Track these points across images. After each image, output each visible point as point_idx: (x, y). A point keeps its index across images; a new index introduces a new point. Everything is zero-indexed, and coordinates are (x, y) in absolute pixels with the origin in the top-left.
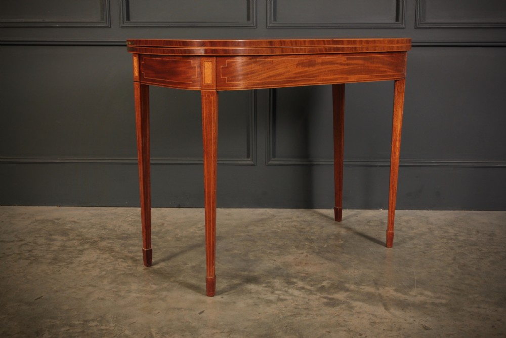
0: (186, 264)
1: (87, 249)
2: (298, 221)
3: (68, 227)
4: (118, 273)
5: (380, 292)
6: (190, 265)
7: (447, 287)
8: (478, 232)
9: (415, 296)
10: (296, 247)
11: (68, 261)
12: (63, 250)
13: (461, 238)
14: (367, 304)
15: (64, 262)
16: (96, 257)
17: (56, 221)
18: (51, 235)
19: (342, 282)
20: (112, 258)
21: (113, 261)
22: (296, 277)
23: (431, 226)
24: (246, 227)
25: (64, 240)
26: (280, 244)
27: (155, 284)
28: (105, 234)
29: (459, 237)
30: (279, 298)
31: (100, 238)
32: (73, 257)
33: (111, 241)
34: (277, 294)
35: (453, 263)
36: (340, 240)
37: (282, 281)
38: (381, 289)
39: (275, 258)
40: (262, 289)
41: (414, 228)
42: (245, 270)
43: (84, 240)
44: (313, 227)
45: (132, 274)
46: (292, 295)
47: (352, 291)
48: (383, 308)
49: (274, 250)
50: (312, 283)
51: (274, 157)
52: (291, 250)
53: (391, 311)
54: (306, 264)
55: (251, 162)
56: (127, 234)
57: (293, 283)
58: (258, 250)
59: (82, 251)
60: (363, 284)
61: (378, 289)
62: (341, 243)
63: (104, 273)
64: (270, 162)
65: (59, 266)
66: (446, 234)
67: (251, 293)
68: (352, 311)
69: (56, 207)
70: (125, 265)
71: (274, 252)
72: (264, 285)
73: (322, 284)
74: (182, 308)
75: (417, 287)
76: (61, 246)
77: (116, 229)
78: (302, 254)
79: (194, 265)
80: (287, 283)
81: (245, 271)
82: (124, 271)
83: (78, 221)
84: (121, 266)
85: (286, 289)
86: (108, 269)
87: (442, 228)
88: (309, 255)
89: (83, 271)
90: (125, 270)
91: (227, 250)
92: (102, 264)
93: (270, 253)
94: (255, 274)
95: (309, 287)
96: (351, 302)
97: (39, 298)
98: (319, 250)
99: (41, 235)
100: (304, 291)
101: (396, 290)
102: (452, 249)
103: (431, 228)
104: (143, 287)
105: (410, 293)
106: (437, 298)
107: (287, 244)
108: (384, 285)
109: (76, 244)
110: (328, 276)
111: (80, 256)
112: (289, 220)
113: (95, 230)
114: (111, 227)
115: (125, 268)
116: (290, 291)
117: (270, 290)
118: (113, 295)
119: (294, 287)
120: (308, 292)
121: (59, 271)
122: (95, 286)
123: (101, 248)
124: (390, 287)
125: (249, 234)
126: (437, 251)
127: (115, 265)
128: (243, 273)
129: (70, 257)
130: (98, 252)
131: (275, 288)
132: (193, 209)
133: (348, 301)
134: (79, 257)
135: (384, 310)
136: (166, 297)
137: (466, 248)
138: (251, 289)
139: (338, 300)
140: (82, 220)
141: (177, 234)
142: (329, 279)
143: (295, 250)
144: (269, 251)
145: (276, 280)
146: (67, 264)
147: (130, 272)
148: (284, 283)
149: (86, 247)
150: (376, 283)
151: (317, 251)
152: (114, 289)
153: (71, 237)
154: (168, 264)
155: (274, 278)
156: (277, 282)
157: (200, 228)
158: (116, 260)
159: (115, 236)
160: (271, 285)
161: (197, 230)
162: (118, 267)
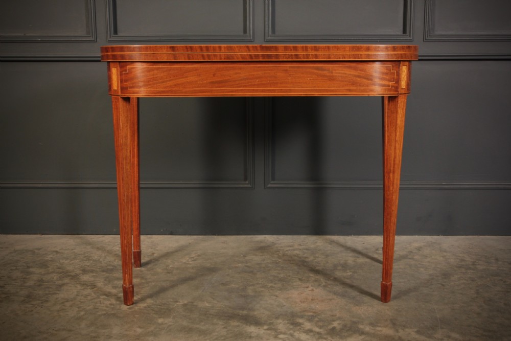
0: (177, 302)
1: (67, 284)
2: (300, 249)
3: (48, 258)
4: (99, 313)
5: (400, 334)
6: (181, 302)
7: (476, 327)
8: (497, 260)
10: (300, 279)
11: (43, 298)
12: (40, 285)
13: (480, 267)
15: (39, 300)
16: (75, 294)
17: (36, 251)
18: (28, 267)
19: (354, 323)
20: (93, 294)
21: (95, 299)
22: (302, 317)
23: (445, 254)
24: (244, 256)
25: (43, 273)
26: (282, 276)
27: (139, 327)
28: (88, 266)
29: (478, 266)
31: (82, 270)
32: (49, 294)
33: (94, 274)
34: (281, 339)
35: (477, 297)
36: (348, 271)
37: (287, 322)
38: (400, 330)
39: (277, 294)
40: (264, 333)
41: (427, 256)
42: (243, 309)
43: (65, 274)
44: (317, 255)
45: (114, 315)
47: (367, 334)
49: (275, 284)
50: (320, 324)
51: (273, 179)
52: (295, 284)
54: (312, 300)
55: (249, 186)
56: (113, 266)
57: (298, 324)
58: (258, 284)
59: (61, 286)
60: (379, 325)
61: (397, 331)
62: (349, 274)
63: (82, 313)
64: (269, 185)
65: (32, 304)
66: (463, 263)
67: (250, 337)
69: (38, 235)
70: (108, 303)
71: (276, 286)
72: (266, 327)
73: (333, 326)
75: (442, 328)
76: (39, 281)
77: (101, 260)
78: (307, 287)
79: (186, 302)
80: (292, 324)
81: (243, 310)
82: (105, 310)
83: (61, 251)
84: (102, 305)
85: (291, 332)
86: (88, 308)
87: (457, 256)
88: (315, 289)
89: (58, 311)
90: (107, 309)
91: (223, 284)
92: (82, 302)
93: (271, 287)
94: (256, 313)
95: (317, 330)
99: (18, 268)
100: (312, 334)
101: (418, 332)
102: (473, 280)
103: (445, 256)
104: (126, 330)
105: (436, 336)
107: (289, 276)
108: (404, 326)
109: (55, 278)
110: (338, 315)
111: (58, 292)
112: (291, 248)
113: (78, 261)
114: (96, 257)
115: (107, 307)
116: (296, 334)
117: (273, 333)
119: (300, 329)
120: (317, 336)
121: (32, 311)
122: (70, 331)
123: (82, 283)
124: (411, 328)
125: (248, 265)
126: (457, 283)
127: (96, 303)
128: (241, 312)
129: (47, 294)
130: (79, 287)
131: (279, 331)
132: (187, 236)
134: (56, 294)
137: (488, 279)
138: (251, 333)
140: (65, 250)
141: (168, 266)
142: (340, 318)
143: (300, 283)
144: (270, 285)
145: (280, 321)
146: (42, 303)
147: (113, 312)
148: (288, 325)
149: (66, 281)
150: (394, 323)
151: (324, 284)
152: (91, 334)
153: (50, 270)
154: (156, 302)
155: (277, 318)
156: (281, 323)
157: (193, 258)
158: (98, 297)
159: (99, 269)
160: (273, 327)
161: (190, 260)
162: (99, 306)
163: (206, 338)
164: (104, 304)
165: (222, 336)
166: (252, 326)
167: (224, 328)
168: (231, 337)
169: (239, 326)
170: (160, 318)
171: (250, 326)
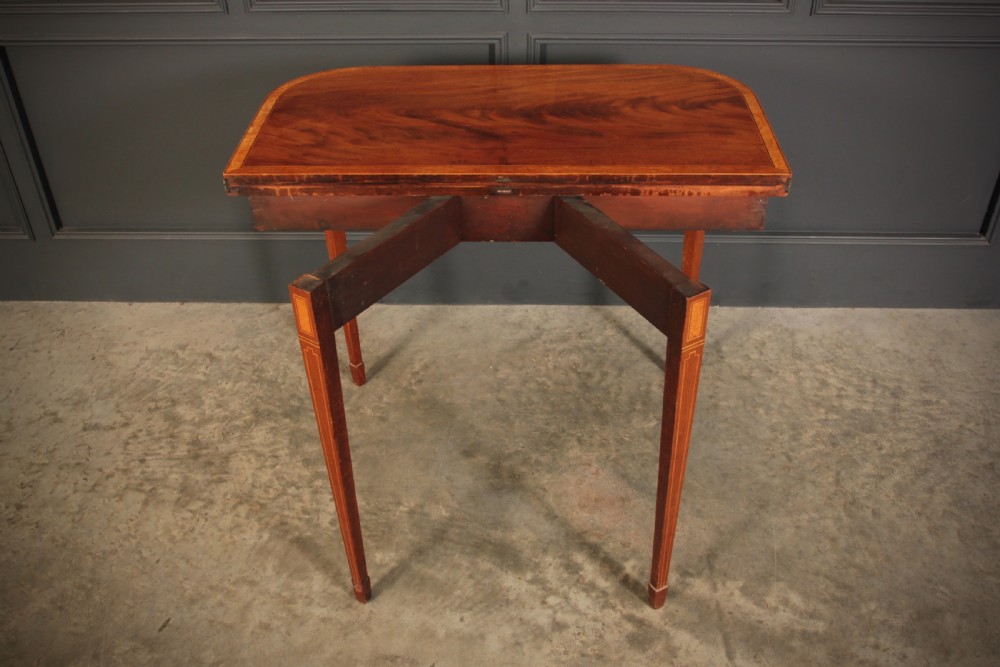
0: (399, 504)
1: (235, 452)
2: (580, 349)
3: (200, 374)
5: (717, 595)
6: (405, 506)
9: (776, 609)
10: (579, 442)
11: (206, 494)
12: (196, 457)
14: (698, 637)
15: (199, 499)
16: (250, 481)
17: (180, 353)
20: (276, 483)
21: (280, 495)
22: (582, 548)
24: (495, 369)
25: (197, 419)
28: (262, 399)
29: (845, 402)
30: (554, 619)
31: (254, 412)
32: (213, 482)
33: (273, 424)
34: (550, 607)
35: (835, 494)
37: (559, 561)
38: (719, 586)
39: (545, 482)
40: (526, 590)
42: (495, 525)
46: (575, 610)
47: (672, 594)
48: (723, 654)
49: (543, 453)
50: (608, 568)
52: (571, 453)
53: (736, 661)
54: (596, 500)
56: (299, 399)
57: (576, 569)
59: (226, 458)
61: (714, 588)
63: (266, 536)
65: (191, 511)
67: (508, 602)
68: (672, 663)
69: (178, 305)
70: (299, 506)
71: (543, 459)
72: (529, 576)
73: (625, 573)
74: (397, 657)
75: (779, 580)
76: (193, 443)
77: (279, 380)
78: (590, 465)
79: (412, 505)
80: (567, 567)
81: (496, 529)
82: (297, 528)
83: (216, 354)
84: (292, 514)
85: (566, 588)
86: (272, 523)
88: (600, 471)
89: (231, 530)
90: (300, 524)
92: (262, 506)
93: (536, 461)
94: (514, 537)
95: (602, 583)
96: (672, 631)
97: (164, 626)
98: (617, 451)
99: (159, 404)
100: (594, 595)
101: (744, 590)
105: (768, 600)
106: (812, 615)
107: (563, 431)
108: (725, 575)
109: (216, 434)
110: (634, 544)
111: (224, 476)
112: (565, 346)
113: (245, 384)
114: (271, 373)
115: (300, 519)
116: (573, 596)
117: (540, 592)
118: (284, 615)
119: (578, 581)
120: (601, 601)
121: (194, 529)
122: (253, 583)
123: (257, 450)
124: (735, 579)
125: (500, 396)
127: (283, 508)
128: (492, 532)
129: (209, 482)
130: (254, 461)
131: (549, 585)
132: (405, 307)
133: (666, 628)
134: (222, 481)
135: (726, 660)
136: (369, 619)
137: (857, 441)
138: (508, 589)
139: (650, 626)
140: (223, 350)
141: (380, 398)
142: (635, 553)
143: (578, 451)
144: (534, 456)
145: (549, 559)
146: (205, 507)
147: (308, 533)
148: (561, 570)
149: (233, 443)
150: (712, 568)
151: (613, 455)
152: (285, 594)
153: (207, 412)
154: (368, 504)
155: (545, 551)
156: (550, 564)
157: (417, 373)
158: (284, 493)
159: (279, 407)
160: (540, 576)
161: (413, 381)
162: (288, 516)
163: (446, 603)
164: (294, 509)
165: (468, 599)
166: (509, 572)
167: (471, 577)
168: (481, 602)
169: (490, 572)
170: (378, 548)
171: (506, 572)
